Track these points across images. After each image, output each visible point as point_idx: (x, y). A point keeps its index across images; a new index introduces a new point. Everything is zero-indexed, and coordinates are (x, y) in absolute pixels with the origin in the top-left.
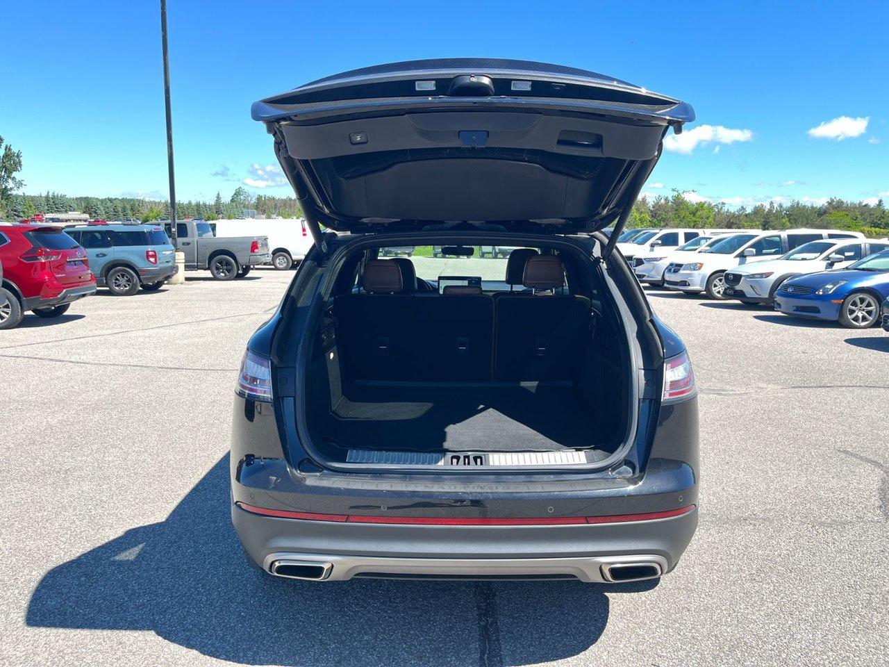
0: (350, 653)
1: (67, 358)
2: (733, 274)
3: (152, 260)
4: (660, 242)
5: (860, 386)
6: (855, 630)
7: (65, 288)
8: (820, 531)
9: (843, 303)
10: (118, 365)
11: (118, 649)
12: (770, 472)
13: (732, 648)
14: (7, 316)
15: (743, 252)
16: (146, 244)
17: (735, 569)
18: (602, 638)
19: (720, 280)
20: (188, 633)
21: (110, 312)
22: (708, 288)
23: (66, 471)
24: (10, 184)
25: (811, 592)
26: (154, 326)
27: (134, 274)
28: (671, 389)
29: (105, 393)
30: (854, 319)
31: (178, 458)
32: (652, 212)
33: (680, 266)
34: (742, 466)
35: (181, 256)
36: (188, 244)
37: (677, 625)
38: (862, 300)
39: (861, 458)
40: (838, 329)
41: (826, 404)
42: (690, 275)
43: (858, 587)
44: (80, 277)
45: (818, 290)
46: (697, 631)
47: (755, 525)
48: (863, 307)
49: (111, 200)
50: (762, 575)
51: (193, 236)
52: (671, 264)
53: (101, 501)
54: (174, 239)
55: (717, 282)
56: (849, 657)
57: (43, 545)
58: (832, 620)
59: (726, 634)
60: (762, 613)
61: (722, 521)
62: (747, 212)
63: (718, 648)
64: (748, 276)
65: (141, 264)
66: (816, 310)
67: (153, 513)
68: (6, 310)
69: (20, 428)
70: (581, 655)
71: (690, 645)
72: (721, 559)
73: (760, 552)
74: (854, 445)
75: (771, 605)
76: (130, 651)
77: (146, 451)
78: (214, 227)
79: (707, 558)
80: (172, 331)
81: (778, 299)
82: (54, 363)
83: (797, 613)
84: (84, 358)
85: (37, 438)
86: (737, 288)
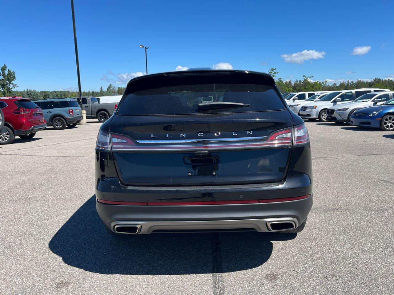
0: (153, 268)
1: (33, 155)
2: (331, 110)
3: (71, 113)
4: (297, 98)
5: (390, 154)
6: (389, 254)
7: (32, 126)
8: (372, 213)
9: (382, 119)
10: (56, 156)
11: (47, 269)
12: (348, 189)
13: (331, 263)
14: (8, 138)
15: (335, 100)
16: (68, 106)
17: (332, 230)
18: (270, 260)
19: (325, 113)
20: (79, 262)
21: (53, 136)
22: (319, 117)
23: (29, 199)
24: (11, 86)
25: (368, 239)
26: (72, 141)
27: (64, 120)
28: (297, 140)
29: (49, 167)
30: (387, 127)
31: (79, 191)
32: (293, 87)
33: (306, 107)
34: (336, 188)
35: (84, 112)
36: (87, 107)
37: (305, 254)
38: (390, 118)
39: (391, 183)
40: (380, 132)
41: (374, 162)
42: (311, 111)
43: (391, 236)
44: (39, 121)
45: (370, 114)
46: (314, 256)
47: (342, 212)
48: (391, 121)
49: (55, 92)
50: (345, 232)
51: (90, 104)
52: (302, 107)
53: (44, 210)
54: (81, 105)
55: (323, 114)
56: (387, 266)
57: (17, 228)
58: (378, 250)
59: (328, 257)
60: (345, 248)
61: (325, 210)
62: (337, 86)
63: (324, 263)
64: (338, 110)
65: (67, 116)
66: (369, 123)
67: (67, 214)
68: (7, 136)
69: (11, 182)
70: (260, 267)
71: (311, 262)
72: (326, 226)
73: (344, 223)
74: (388, 178)
75: (349, 244)
76: (52, 270)
77: (65, 189)
78: (99, 100)
79: (319, 226)
80: (80, 143)
81: (352, 119)
82: (27, 156)
83: (362, 247)
84: (41, 154)
85: (18, 186)
86: (333, 116)
